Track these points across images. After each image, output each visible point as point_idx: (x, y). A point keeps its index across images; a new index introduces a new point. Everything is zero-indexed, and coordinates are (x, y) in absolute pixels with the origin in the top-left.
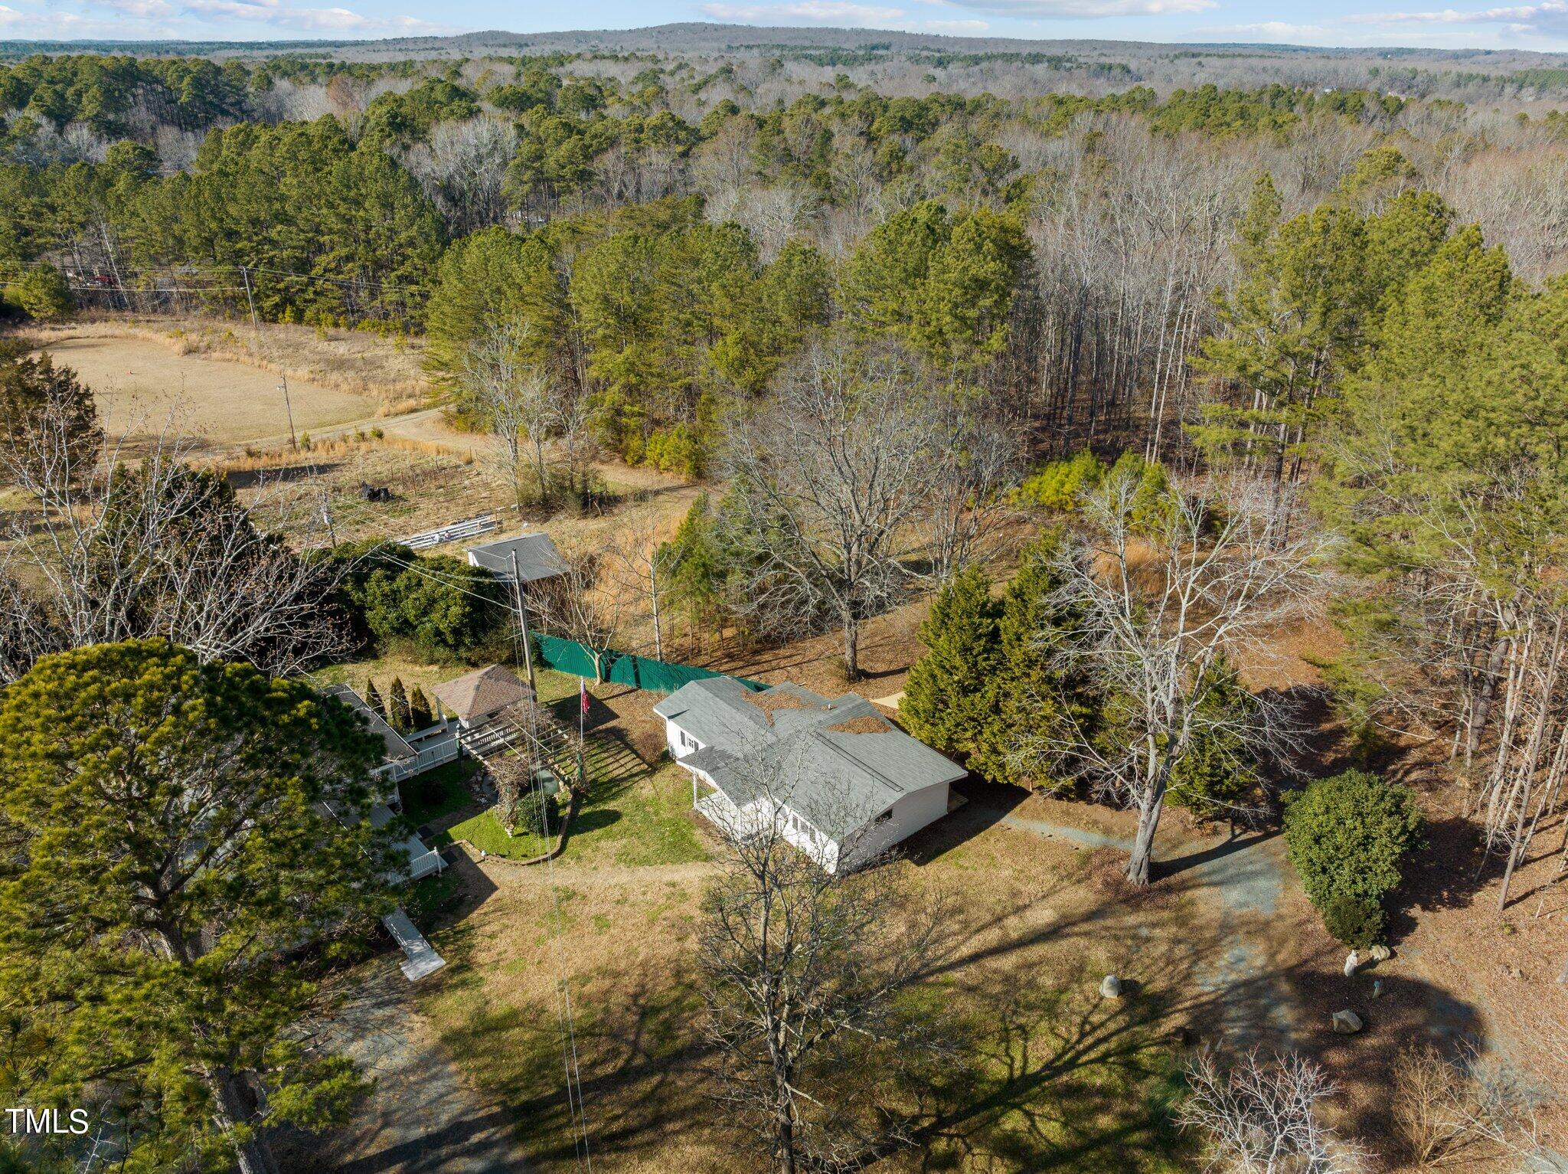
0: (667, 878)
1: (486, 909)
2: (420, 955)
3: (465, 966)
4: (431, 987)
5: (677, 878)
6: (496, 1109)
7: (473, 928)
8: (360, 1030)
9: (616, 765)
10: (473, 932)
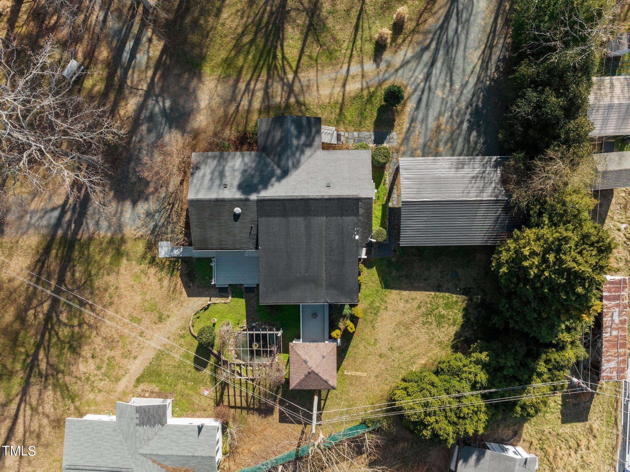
1: (178, 286)
2: (172, 251)
3: (153, 261)
4: (151, 246)
7: (171, 276)
10: (169, 275)
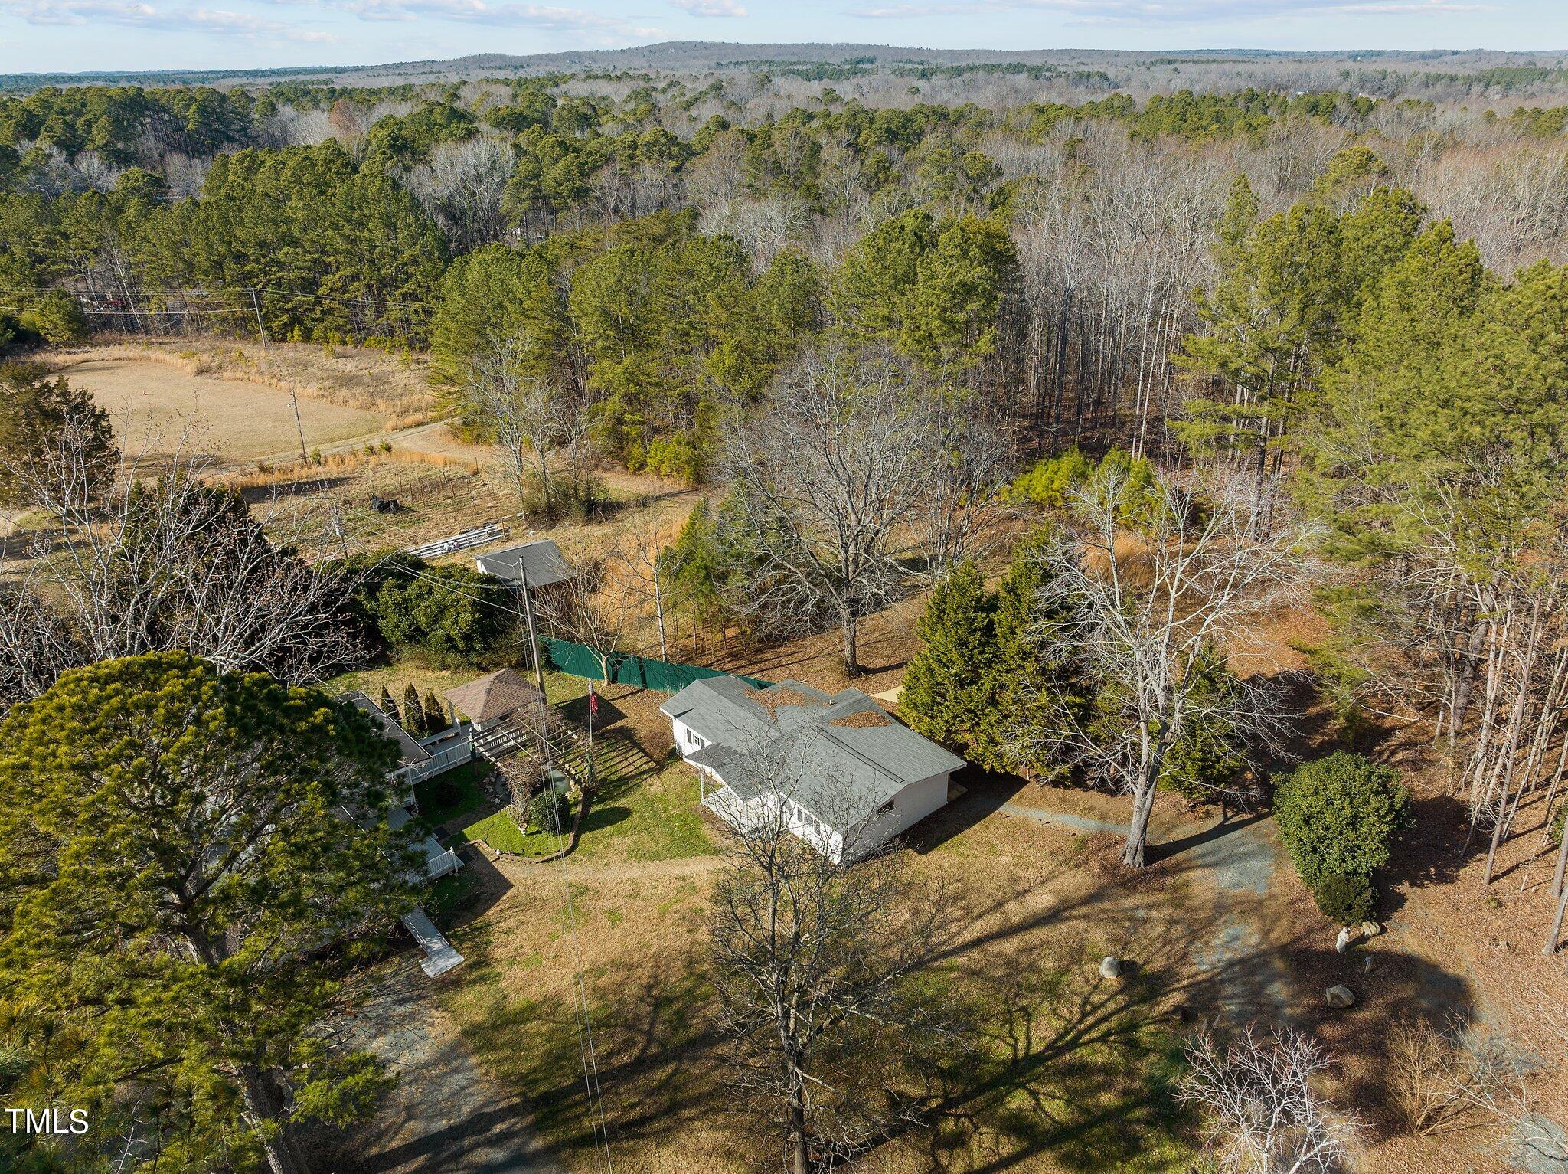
0: (677, 872)
1: (502, 907)
2: (439, 952)
3: (483, 962)
4: (450, 983)
5: (687, 871)
6: (516, 1100)
7: (489, 925)
8: (382, 1026)
9: (625, 763)
10: (490, 929)
